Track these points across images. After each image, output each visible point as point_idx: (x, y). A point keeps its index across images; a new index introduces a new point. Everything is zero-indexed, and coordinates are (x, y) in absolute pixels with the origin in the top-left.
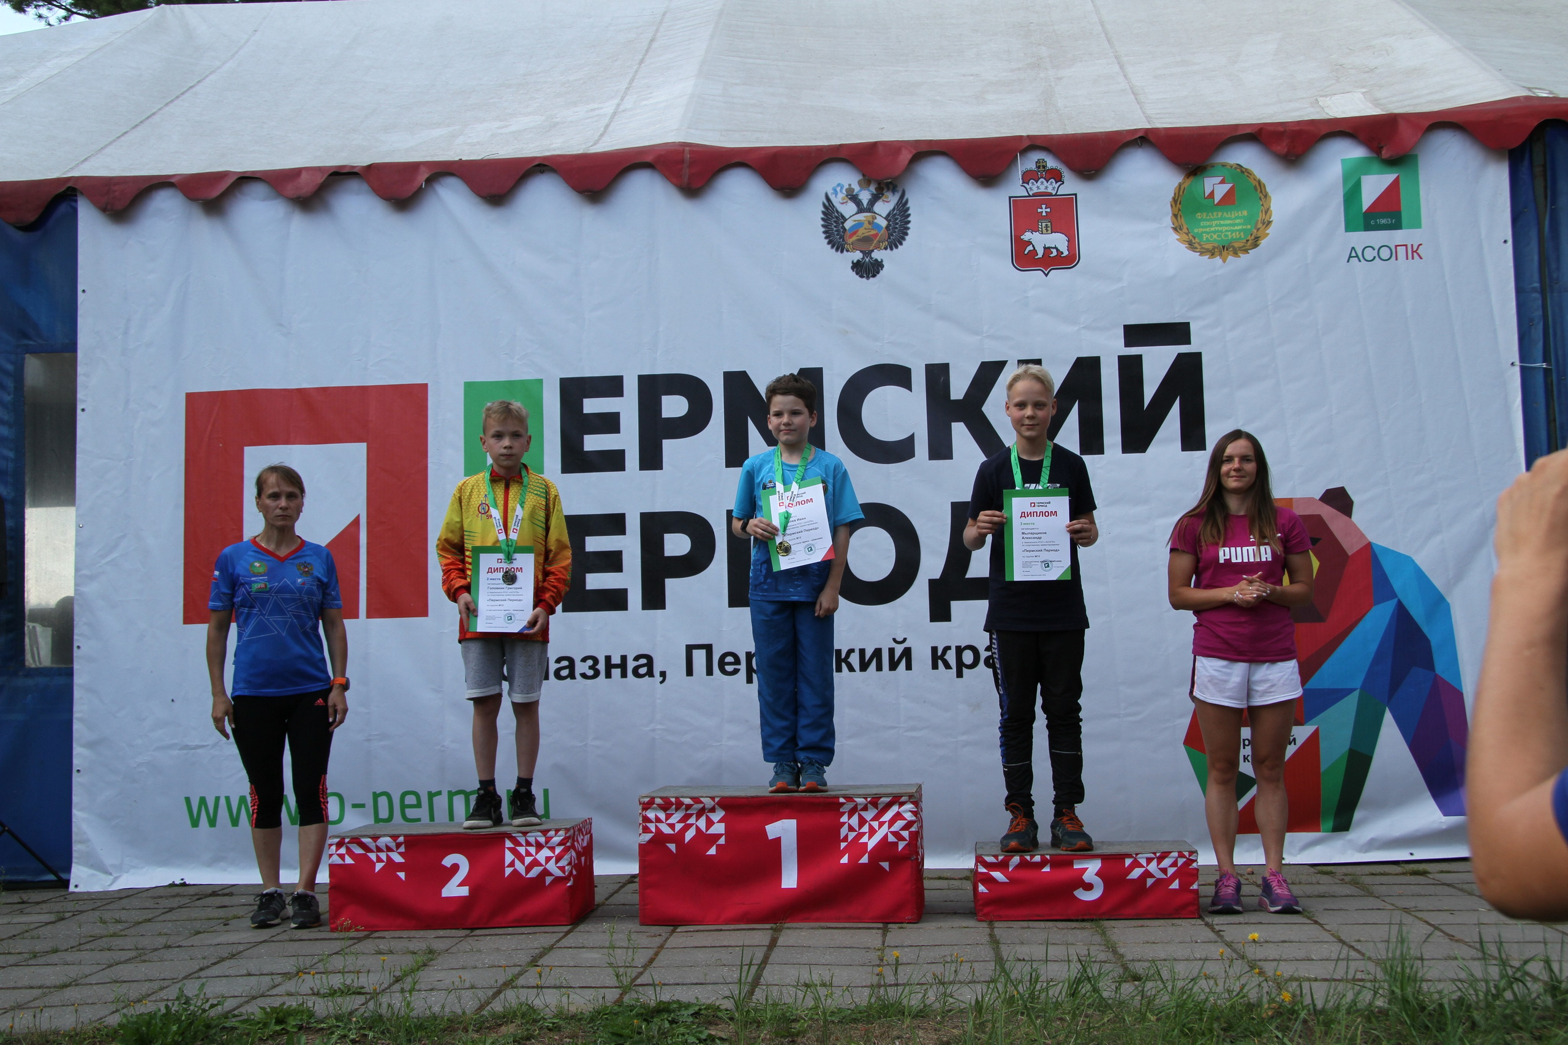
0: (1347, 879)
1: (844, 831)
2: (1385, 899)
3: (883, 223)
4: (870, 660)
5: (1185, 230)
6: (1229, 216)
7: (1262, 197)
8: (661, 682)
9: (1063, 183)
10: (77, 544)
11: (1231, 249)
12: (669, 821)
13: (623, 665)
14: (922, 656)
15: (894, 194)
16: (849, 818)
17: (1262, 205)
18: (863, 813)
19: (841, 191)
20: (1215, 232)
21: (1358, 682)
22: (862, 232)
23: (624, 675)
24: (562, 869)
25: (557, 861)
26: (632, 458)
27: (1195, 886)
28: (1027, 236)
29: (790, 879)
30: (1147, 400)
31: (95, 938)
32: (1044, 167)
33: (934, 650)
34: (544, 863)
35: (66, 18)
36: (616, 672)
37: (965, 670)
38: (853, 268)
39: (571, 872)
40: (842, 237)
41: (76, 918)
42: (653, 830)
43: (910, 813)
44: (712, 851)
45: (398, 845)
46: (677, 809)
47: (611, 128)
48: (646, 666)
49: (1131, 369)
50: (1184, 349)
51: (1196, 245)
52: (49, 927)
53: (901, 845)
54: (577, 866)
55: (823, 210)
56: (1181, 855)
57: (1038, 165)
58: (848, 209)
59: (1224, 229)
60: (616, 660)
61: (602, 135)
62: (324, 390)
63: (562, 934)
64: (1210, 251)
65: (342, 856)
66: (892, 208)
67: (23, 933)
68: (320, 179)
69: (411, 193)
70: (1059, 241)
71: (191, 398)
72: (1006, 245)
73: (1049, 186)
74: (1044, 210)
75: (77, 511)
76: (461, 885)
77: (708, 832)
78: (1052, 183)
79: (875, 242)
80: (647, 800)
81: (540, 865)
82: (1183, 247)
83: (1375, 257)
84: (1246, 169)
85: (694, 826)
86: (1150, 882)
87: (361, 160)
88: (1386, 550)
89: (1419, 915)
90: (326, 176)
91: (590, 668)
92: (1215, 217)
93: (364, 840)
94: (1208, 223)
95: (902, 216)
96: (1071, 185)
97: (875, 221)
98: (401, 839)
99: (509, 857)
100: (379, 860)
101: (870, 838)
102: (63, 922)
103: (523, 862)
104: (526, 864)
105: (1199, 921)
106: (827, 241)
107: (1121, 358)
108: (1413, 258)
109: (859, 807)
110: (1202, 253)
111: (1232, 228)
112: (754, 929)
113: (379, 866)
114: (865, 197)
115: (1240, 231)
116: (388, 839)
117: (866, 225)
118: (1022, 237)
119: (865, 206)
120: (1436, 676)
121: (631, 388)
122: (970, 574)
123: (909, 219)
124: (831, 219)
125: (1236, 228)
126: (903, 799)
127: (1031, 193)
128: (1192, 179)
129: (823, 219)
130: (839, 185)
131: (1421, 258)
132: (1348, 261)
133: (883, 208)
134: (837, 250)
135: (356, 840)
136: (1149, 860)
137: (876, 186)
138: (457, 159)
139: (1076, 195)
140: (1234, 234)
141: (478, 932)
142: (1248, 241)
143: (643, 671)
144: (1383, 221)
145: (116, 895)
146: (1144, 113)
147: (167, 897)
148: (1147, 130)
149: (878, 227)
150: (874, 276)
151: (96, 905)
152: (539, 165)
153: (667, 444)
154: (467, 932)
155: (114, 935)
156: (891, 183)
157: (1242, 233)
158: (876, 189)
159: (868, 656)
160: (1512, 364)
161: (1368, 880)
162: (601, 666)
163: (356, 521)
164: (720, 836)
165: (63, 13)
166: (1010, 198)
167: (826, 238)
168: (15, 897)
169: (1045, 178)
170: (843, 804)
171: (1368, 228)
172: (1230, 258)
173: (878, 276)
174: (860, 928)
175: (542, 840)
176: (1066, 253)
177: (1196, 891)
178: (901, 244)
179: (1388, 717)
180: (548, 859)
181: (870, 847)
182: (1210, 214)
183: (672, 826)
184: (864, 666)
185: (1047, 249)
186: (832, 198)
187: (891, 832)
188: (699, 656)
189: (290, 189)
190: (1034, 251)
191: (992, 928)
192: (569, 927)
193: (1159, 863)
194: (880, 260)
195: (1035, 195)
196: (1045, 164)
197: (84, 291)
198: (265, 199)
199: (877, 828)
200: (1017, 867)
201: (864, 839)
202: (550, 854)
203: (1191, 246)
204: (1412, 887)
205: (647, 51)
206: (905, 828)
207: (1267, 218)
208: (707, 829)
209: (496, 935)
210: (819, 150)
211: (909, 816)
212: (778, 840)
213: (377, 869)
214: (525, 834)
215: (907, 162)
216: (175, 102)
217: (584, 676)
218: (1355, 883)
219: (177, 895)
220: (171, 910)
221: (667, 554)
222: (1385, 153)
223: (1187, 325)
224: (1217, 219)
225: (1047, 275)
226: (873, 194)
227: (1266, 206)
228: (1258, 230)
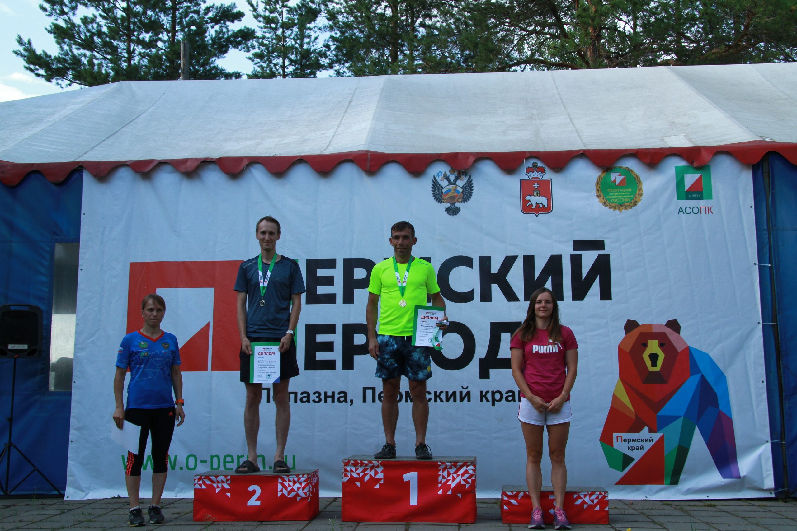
0: (678, 508)
1: (440, 478)
2: (697, 517)
3: (461, 190)
4: (450, 397)
5: (602, 197)
6: (623, 191)
7: (638, 183)
8: (351, 405)
10: (76, 333)
11: (624, 206)
12: (357, 472)
13: (333, 396)
14: (475, 395)
15: (466, 177)
16: (443, 472)
18: (449, 470)
19: (441, 175)
20: (616, 198)
21: (682, 413)
22: (450, 194)
23: (333, 401)
24: (305, 493)
25: (303, 490)
26: (340, 298)
27: (607, 509)
28: (528, 198)
29: (414, 501)
30: (584, 276)
31: (81, 522)
32: (536, 166)
33: (481, 392)
34: (296, 490)
35: (70, 85)
36: (329, 400)
37: (496, 403)
38: (446, 211)
39: (309, 495)
40: (441, 196)
41: (71, 512)
42: (349, 476)
43: (472, 471)
44: (377, 486)
45: (227, 480)
46: (361, 466)
47: (332, 142)
48: (344, 397)
49: (576, 261)
50: (601, 252)
51: (607, 204)
52: (58, 516)
53: (467, 486)
54: (311, 492)
55: (433, 183)
56: (600, 494)
57: (534, 165)
58: (444, 183)
59: (621, 197)
60: (329, 394)
61: (328, 146)
62: (195, 262)
63: (305, 525)
64: (614, 207)
65: (200, 485)
66: (465, 183)
67: (46, 519)
68: (196, 164)
69: (239, 172)
70: (543, 200)
71: (132, 265)
72: (518, 202)
73: (539, 175)
74: (536, 186)
75: (77, 317)
76: (257, 500)
77: (376, 477)
78: (540, 173)
79: (457, 199)
80: (346, 461)
81: (295, 491)
82: (601, 205)
83: (691, 212)
84: (631, 170)
85: (369, 474)
86: (585, 506)
87: (216, 155)
88: (696, 350)
89: (714, 525)
90: (200, 162)
91: (317, 397)
93: (211, 477)
94: (613, 194)
95: (469, 187)
96: (549, 175)
97: (457, 189)
98: (229, 477)
99: (280, 487)
100: (218, 487)
101: (452, 482)
102: (64, 514)
103: (286, 489)
104: (288, 490)
105: (609, 526)
106: (434, 198)
107: (572, 256)
108: (709, 213)
109: (448, 467)
110: (610, 208)
111: (624, 197)
112: (396, 525)
113: (218, 490)
114: (452, 178)
115: (628, 198)
116: (222, 477)
117: (453, 191)
118: (526, 198)
119: (452, 182)
120: (720, 411)
121: (340, 264)
122: (499, 357)
123: (473, 188)
124: (437, 188)
125: (626, 196)
126: (469, 464)
127: (530, 178)
128: (605, 173)
129: (432, 188)
130: (440, 172)
131: (712, 214)
132: (678, 213)
133: (461, 183)
134: (438, 202)
135: (207, 477)
136: (585, 496)
138: (261, 156)
139: (551, 179)
140: (625, 199)
141: (264, 523)
142: (632, 203)
143: (342, 399)
144: (695, 196)
145: (87, 502)
146: (582, 142)
147: (112, 503)
148: (584, 151)
149: (458, 192)
150: (456, 214)
151: (78, 507)
152: (299, 160)
153: (356, 292)
154: (259, 523)
155: (89, 521)
156: (464, 172)
157: (629, 199)
158: (457, 174)
159: (450, 395)
160: (755, 264)
161: (688, 508)
162: (322, 397)
163: (208, 325)
164: (381, 479)
165: (68, 82)
166: (520, 180)
167: (433, 196)
168: (39, 502)
169: (536, 171)
170: (440, 465)
171: (687, 198)
172: (623, 210)
173: (458, 215)
174: (447, 525)
175: (296, 479)
176: (546, 206)
177: (607, 511)
178: (469, 200)
179: (697, 430)
180: (299, 489)
181: (452, 486)
182: (614, 190)
183: (358, 474)
184: (448, 400)
185: (537, 204)
186: (437, 178)
187: (463, 479)
188: (369, 393)
189: (183, 168)
190: (531, 205)
191: (510, 527)
192: (307, 522)
193: (590, 497)
194: (459, 207)
195: (532, 179)
197: (84, 214)
198: (171, 172)
199: (456, 477)
200: (522, 497)
201: (450, 483)
202: (300, 486)
203: (605, 204)
204: (709, 512)
205: (348, 107)
206: (469, 477)
207: (640, 193)
208: (375, 476)
209: (273, 524)
210: (431, 155)
211: (471, 472)
212: (409, 482)
213: (217, 492)
214: (288, 476)
215: (472, 162)
216: (127, 126)
217: (314, 401)
218: (682, 510)
219: (117, 503)
220: (115, 509)
221: (355, 343)
222: (695, 164)
223: (603, 241)
224: (617, 192)
225: (537, 216)
226: (456, 177)
227: (640, 187)
228: (636, 198)
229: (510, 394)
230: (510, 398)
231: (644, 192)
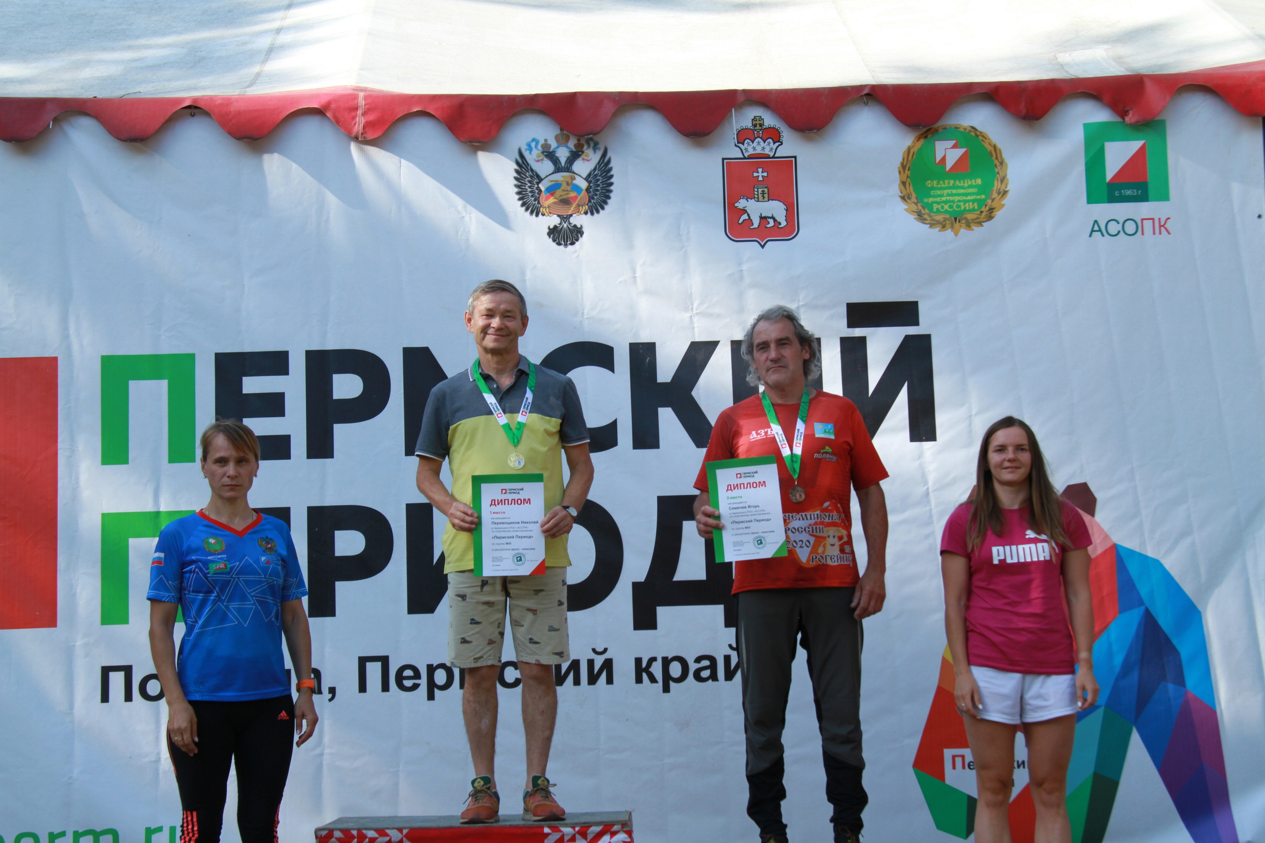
3: (584, 185)
4: (567, 673)
5: (913, 199)
6: (962, 184)
7: (998, 164)
8: (332, 699)
9: (782, 144)
11: (964, 221)
14: (624, 669)
15: (595, 152)
17: (998, 173)
19: (536, 147)
20: (946, 202)
21: (1102, 698)
22: (559, 194)
26: (299, 445)
28: (741, 204)
30: (872, 388)
32: (761, 125)
33: (638, 661)
37: (672, 684)
38: (549, 234)
40: (537, 199)
49: (854, 352)
50: (911, 330)
51: (926, 216)
55: (516, 167)
57: (754, 122)
58: (544, 168)
59: (957, 198)
61: (259, 74)
64: (941, 223)
66: (593, 167)
69: (35, 133)
72: (718, 213)
73: (766, 147)
74: (760, 174)
78: (769, 143)
79: (574, 205)
80: (324, 833)
82: (911, 219)
83: (1119, 232)
84: (981, 133)
88: (1131, 552)
92: (946, 185)
94: (939, 192)
95: (604, 177)
96: (790, 146)
97: (575, 182)
106: (521, 202)
107: (844, 340)
108: (1160, 233)
110: (932, 226)
111: (965, 198)
114: (563, 154)
115: (973, 201)
117: (564, 186)
118: (736, 205)
119: (563, 164)
120: (1187, 693)
121: (298, 365)
122: (679, 576)
123: (612, 180)
124: (526, 178)
125: (969, 198)
126: (615, 828)
127: (746, 155)
128: (922, 141)
129: (516, 178)
130: (534, 140)
131: (1169, 233)
132: (1090, 236)
133: (583, 167)
134: (532, 213)
137: (576, 142)
138: (89, 96)
139: (795, 157)
140: (967, 205)
142: (982, 212)
144: (1129, 192)
146: (865, 64)
148: (872, 86)
149: (577, 189)
150: (572, 244)
152: (187, 108)
153: (339, 430)
156: (591, 139)
157: (976, 204)
158: (575, 146)
166: (723, 159)
167: (520, 199)
169: (761, 138)
170: (548, 834)
171: (1112, 199)
172: (963, 231)
173: (577, 243)
176: (784, 224)
178: (603, 208)
179: (1135, 739)
182: (941, 182)
185: (763, 219)
186: (526, 154)
188: (374, 670)
190: (750, 220)
194: (579, 226)
195: (750, 157)
196: (761, 122)
203: (920, 217)
207: (1003, 188)
210: (512, 99)
215: (608, 116)
221: (338, 553)
222: (1130, 118)
223: (915, 304)
224: (950, 188)
225: (763, 247)
226: (571, 152)
227: (1002, 174)
228: (993, 200)
229: (706, 663)
230: (705, 674)
231: (1013, 186)
